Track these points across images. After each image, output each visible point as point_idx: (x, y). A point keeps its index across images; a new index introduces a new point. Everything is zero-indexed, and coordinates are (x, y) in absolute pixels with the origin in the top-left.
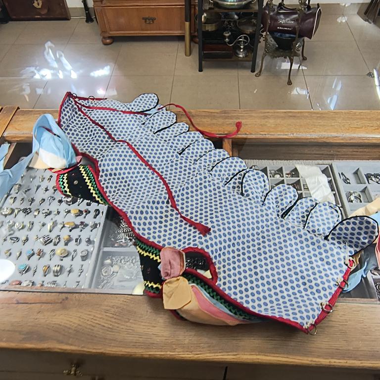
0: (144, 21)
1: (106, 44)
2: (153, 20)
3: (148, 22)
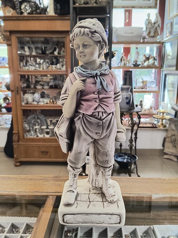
0: (42, 153)
2: (47, 152)
3: (44, 153)
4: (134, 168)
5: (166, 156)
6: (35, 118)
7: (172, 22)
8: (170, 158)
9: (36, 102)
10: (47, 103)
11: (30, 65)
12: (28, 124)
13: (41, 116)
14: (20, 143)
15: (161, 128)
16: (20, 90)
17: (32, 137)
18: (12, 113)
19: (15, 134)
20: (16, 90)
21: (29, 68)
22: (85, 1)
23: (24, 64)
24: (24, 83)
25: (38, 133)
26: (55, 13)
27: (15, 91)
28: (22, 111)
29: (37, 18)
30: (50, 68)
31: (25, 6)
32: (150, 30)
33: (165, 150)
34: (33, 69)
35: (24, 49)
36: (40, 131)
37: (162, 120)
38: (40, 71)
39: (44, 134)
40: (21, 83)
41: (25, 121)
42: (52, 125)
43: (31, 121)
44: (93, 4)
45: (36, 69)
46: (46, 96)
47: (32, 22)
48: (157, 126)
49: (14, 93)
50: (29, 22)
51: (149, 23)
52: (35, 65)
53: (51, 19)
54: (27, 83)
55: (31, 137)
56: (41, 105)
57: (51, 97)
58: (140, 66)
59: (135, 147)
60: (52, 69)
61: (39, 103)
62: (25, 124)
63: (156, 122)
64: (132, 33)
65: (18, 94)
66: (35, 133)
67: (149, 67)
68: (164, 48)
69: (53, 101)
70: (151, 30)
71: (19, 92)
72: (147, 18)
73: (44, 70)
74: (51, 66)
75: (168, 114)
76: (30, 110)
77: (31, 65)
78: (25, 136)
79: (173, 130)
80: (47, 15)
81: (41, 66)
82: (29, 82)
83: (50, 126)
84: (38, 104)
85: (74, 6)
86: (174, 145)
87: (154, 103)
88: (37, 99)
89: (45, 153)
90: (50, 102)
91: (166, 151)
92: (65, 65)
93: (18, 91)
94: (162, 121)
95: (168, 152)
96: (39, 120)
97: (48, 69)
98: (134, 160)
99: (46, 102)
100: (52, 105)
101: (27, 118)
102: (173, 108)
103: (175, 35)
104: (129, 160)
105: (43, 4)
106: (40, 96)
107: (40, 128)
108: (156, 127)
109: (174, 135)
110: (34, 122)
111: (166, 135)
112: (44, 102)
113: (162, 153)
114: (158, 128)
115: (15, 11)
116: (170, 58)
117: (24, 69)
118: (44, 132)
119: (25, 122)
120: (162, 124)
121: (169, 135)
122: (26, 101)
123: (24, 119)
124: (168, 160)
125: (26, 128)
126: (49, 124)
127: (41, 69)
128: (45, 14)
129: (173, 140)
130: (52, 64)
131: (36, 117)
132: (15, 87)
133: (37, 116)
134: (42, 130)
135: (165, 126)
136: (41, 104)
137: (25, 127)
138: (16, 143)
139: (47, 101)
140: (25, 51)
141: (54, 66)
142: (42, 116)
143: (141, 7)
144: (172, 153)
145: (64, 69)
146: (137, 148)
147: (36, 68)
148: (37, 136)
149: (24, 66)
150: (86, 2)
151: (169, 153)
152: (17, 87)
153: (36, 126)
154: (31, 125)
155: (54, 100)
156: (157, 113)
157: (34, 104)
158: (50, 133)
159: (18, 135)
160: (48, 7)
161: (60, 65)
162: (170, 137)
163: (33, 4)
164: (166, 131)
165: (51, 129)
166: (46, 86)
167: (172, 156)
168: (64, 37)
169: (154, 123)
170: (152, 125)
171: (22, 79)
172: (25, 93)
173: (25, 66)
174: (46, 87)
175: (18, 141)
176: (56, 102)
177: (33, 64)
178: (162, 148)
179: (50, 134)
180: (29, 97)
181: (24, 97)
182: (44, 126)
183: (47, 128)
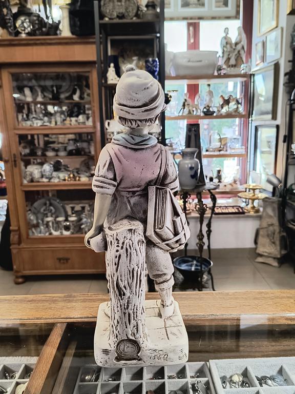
0: (58, 261)
1: (17, 283)
2: (67, 260)
3: (62, 261)
4: (207, 280)
5: (260, 259)
6: (45, 204)
7: (265, 40)
8: (267, 262)
9: (47, 178)
10: (65, 180)
11: (34, 118)
12: (34, 213)
13: (56, 201)
14: (23, 245)
15: (252, 213)
16: (20, 160)
17: (42, 235)
18: (6, 197)
19: (14, 231)
20: (13, 159)
21: (33, 123)
22: (119, 13)
23: (25, 116)
24: (25, 147)
25: (51, 229)
26: (73, 33)
27: (10, 161)
28: (24, 193)
29: (43, 42)
30: (67, 122)
31: (23, 23)
32: (229, 55)
33: (258, 249)
34: (39, 125)
35: (24, 92)
36: (55, 225)
37: (253, 200)
38: (51, 129)
39: (61, 229)
40: (20, 149)
41: (30, 210)
42: (74, 215)
43: (40, 209)
44: (132, 19)
45: (45, 124)
46: (62, 167)
47: (35, 48)
48: (246, 211)
49: (9, 165)
50: (30, 48)
51: (227, 43)
52: (42, 118)
53: (65, 42)
54: (30, 147)
55: (39, 235)
56: (54, 182)
57: (71, 169)
58: (215, 115)
59: (209, 246)
60: (70, 124)
61: (52, 180)
62: (29, 214)
63: (243, 205)
64: (201, 61)
65: (16, 166)
66: (47, 229)
67: (229, 115)
68: (252, 84)
69: (74, 175)
70: (231, 55)
71: (17, 163)
72: (224, 35)
73: (57, 127)
74: (68, 119)
75: (263, 190)
76: (38, 192)
77: (37, 119)
78: (31, 234)
79: (271, 217)
80: (59, 36)
81: (53, 120)
82: (35, 145)
83: (70, 216)
84: (49, 182)
85: (102, 22)
86: (272, 241)
87: (240, 174)
88: (47, 174)
89: (64, 260)
90: (69, 177)
91: (261, 250)
92: (91, 116)
93: (15, 161)
94: (253, 203)
95: (263, 252)
96: (52, 208)
97: (65, 124)
98: (207, 267)
99: (63, 178)
100: (72, 182)
101: (32, 205)
102: (269, 181)
103: (269, 63)
104: (199, 268)
105: (52, 19)
106: (52, 168)
107: (55, 220)
108: (243, 213)
109: (272, 225)
110: (44, 210)
111: (260, 225)
112: (59, 178)
113: (254, 253)
114: (246, 214)
115: (5, 31)
116: (262, 99)
117: (24, 125)
118: (61, 226)
119: (29, 212)
120: (253, 207)
121: (265, 224)
122: (30, 177)
123: (27, 206)
124: (264, 265)
125: (32, 220)
126: (70, 212)
127: (53, 124)
128: (56, 34)
129: (270, 233)
130: (71, 115)
131: (48, 202)
132: (11, 155)
133: (49, 200)
134: (58, 223)
135: (257, 211)
136: (56, 181)
137: (30, 219)
138: (16, 246)
139: (65, 177)
140: (24, 95)
141: (73, 119)
142: (58, 201)
143: (213, 18)
144: (270, 254)
145: (90, 123)
146: (212, 247)
147: (44, 122)
148: (51, 234)
149: (24, 120)
150: (120, 15)
151: (266, 254)
152: (14, 155)
153: (47, 217)
154: (40, 216)
155: (76, 174)
156: (245, 190)
157: (43, 182)
158: (72, 228)
159: (18, 233)
160: (59, 22)
161: (83, 117)
162: (266, 228)
163: (35, 18)
164: (259, 218)
165: (73, 221)
166: (62, 151)
167: (270, 259)
168: (89, 72)
169: (240, 207)
170: (238, 209)
171: (22, 141)
172: (27, 163)
173: (26, 119)
174: (62, 154)
175: (19, 243)
176: (79, 177)
177: (39, 117)
178: (253, 246)
179: (71, 230)
180: (34, 170)
181: (27, 170)
182: (61, 217)
183: (66, 220)
